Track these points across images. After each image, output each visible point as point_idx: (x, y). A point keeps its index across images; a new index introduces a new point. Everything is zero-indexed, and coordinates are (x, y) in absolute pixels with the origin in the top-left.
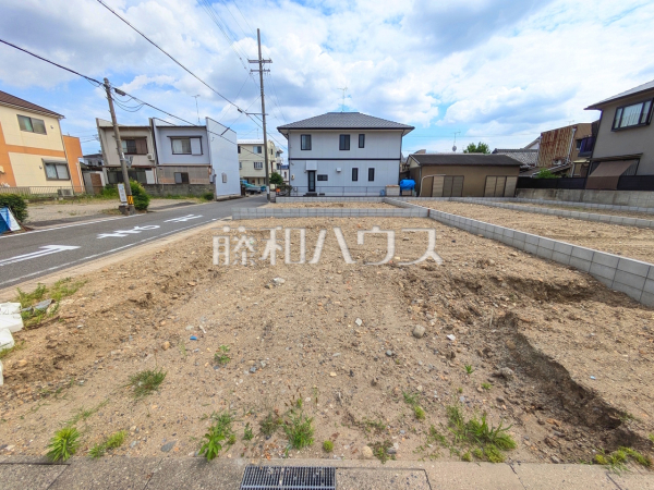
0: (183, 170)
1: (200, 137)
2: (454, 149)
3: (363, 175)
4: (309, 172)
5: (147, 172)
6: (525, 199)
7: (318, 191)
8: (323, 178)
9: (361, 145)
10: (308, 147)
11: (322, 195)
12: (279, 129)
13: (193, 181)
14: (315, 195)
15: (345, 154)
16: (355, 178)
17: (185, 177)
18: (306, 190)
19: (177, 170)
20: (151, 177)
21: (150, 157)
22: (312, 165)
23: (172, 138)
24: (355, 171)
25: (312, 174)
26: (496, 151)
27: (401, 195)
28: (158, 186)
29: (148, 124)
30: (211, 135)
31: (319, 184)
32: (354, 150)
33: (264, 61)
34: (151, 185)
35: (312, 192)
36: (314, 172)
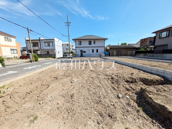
0: (48, 51)
1: (52, 42)
2: (118, 44)
3: (95, 51)
4: (81, 50)
5: (38, 51)
6: (138, 56)
7: (83, 55)
8: (85, 52)
9: (94, 43)
10: (81, 44)
11: (84, 56)
12: (73, 40)
13: (50, 53)
14: (83, 56)
15: (90, 46)
16: (93, 52)
17: (48, 52)
18: (80, 55)
19: (46, 50)
20: (39, 53)
21: (39, 47)
22: (82, 49)
23: (45, 42)
24: (93, 50)
25: (82, 51)
26: (129, 44)
27: (105, 56)
28: (41, 55)
29: (39, 39)
30: (55, 42)
31: (84, 53)
32: (93, 45)
33: (69, 23)
34: (39, 55)
35: (82, 56)
36: (82, 50)
